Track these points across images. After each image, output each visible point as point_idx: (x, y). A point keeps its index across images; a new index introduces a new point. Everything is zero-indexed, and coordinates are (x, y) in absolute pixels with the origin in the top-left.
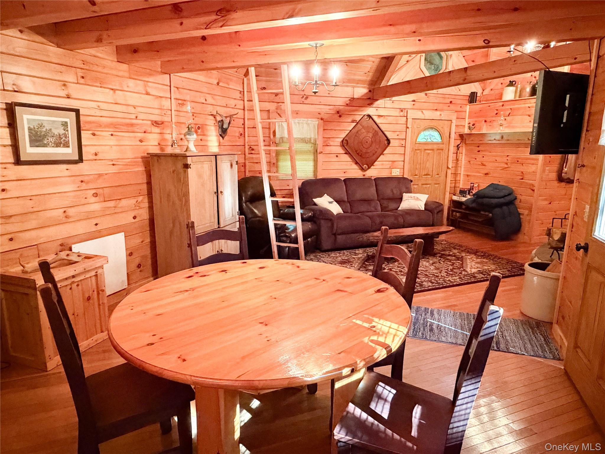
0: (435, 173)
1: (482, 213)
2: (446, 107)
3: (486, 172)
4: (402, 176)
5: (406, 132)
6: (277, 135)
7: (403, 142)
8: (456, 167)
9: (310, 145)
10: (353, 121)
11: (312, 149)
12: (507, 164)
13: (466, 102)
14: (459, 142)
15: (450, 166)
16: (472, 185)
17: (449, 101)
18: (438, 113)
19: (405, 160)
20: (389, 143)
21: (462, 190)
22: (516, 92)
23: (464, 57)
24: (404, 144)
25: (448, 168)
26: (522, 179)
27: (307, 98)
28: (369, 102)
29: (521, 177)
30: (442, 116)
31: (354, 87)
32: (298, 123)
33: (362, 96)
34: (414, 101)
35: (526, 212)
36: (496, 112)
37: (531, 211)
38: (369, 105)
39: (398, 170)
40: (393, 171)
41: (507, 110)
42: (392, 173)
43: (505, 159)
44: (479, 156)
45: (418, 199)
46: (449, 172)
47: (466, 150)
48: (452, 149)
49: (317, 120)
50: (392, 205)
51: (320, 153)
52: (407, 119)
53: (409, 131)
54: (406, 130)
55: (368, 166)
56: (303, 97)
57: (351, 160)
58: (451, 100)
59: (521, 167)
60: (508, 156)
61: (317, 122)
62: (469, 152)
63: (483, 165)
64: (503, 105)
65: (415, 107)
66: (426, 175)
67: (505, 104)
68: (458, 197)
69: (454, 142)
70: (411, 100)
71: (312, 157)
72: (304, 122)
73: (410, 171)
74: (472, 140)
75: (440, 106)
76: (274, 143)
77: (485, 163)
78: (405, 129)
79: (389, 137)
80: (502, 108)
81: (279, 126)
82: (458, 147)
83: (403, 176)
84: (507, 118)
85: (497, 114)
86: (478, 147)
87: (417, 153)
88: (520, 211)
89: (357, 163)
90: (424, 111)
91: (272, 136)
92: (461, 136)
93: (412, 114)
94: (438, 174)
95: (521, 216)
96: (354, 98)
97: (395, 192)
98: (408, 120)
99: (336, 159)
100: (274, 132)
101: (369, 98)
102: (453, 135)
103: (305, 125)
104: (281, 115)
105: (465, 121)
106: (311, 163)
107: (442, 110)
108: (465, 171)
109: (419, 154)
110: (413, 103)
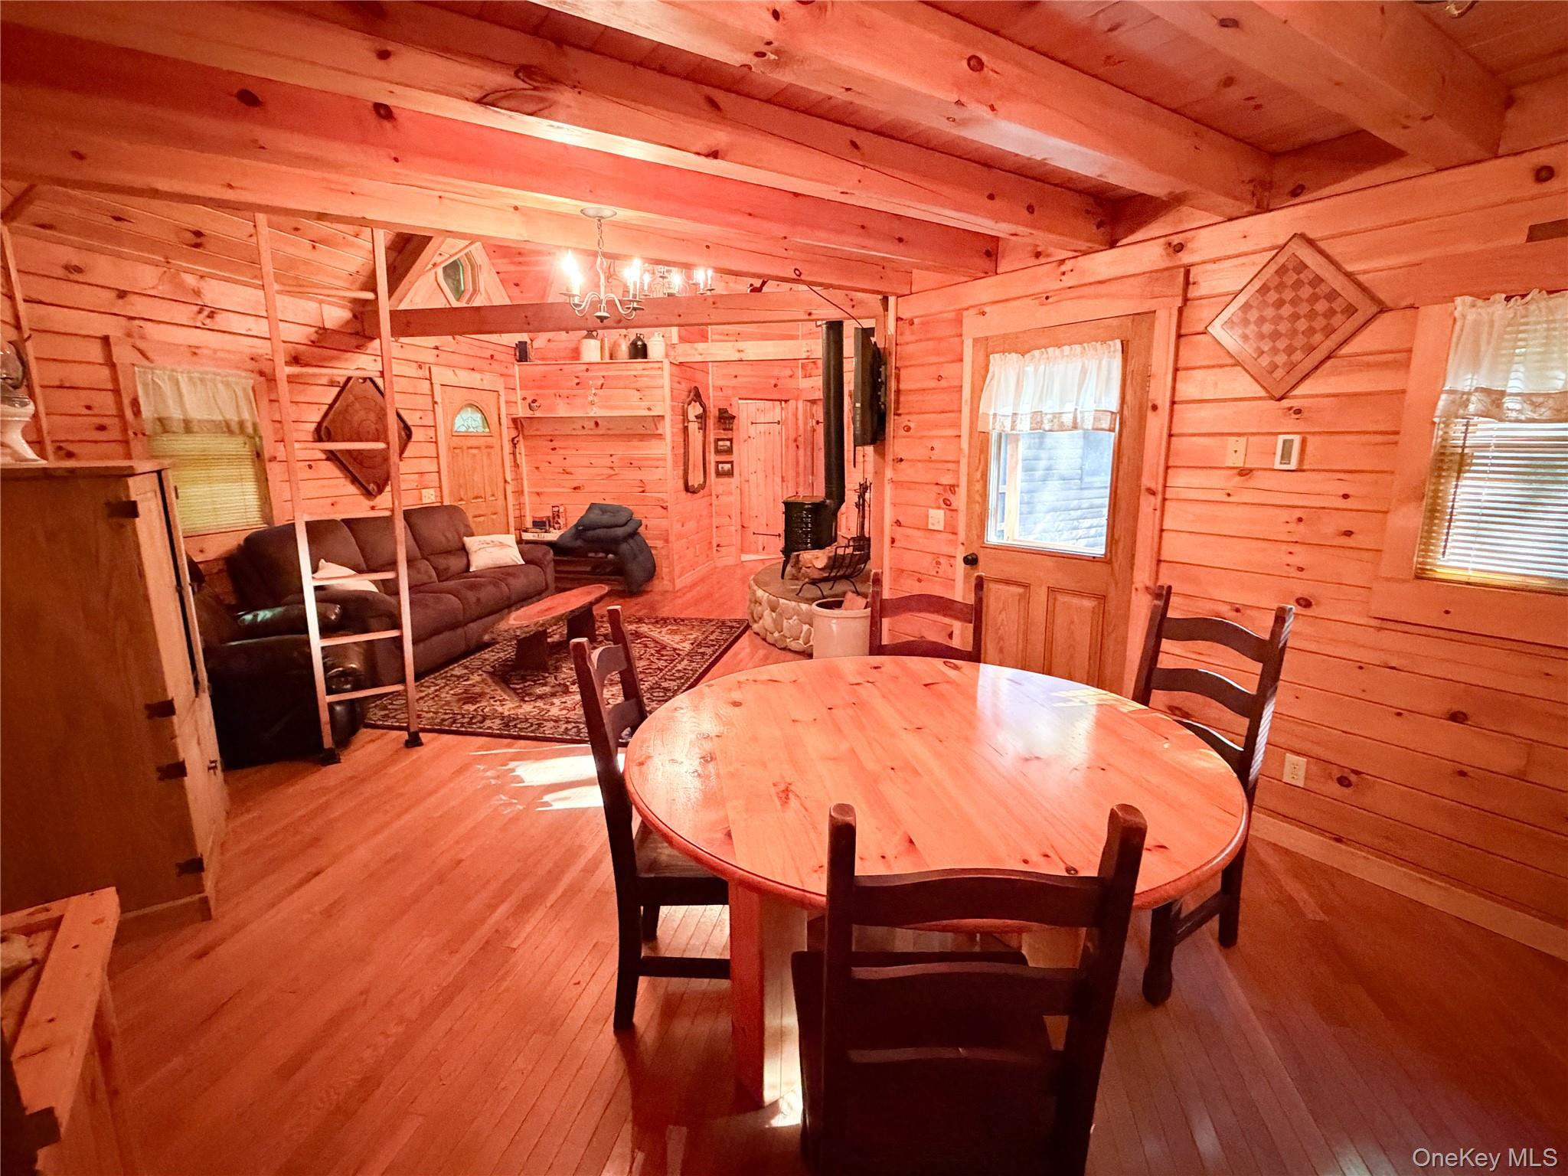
0: (489, 494)
1: (591, 555)
2: (484, 364)
3: (576, 485)
4: (439, 504)
5: (434, 411)
6: (146, 412)
7: (431, 432)
8: (518, 479)
9: (241, 439)
10: (332, 384)
11: (246, 451)
12: (612, 468)
13: (512, 359)
14: (514, 433)
15: (509, 479)
16: (556, 509)
17: (488, 354)
18: (477, 376)
19: (442, 471)
20: (409, 436)
21: (537, 520)
22: (602, 348)
23: (498, 273)
24: (433, 435)
25: (506, 481)
26: (643, 492)
27: (211, 316)
28: (354, 341)
29: (642, 489)
30: (485, 382)
31: (321, 302)
32: (202, 380)
33: (342, 326)
34: (437, 348)
35: (659, 544)
36: (577, 381)
37: (667, 541)
38: (358, 347)
39: (432, 491)
40: (423, 495)
41: (597, 377)
42: (423, 498)
43: (608, 462)
44: (556, 458)
45: (502, 545)
46: (510, 489)
47: (525, 447)
48: (507, 447)
49: (249, 374)
50: (455, 563)
51: (270, 461)
52: (432, 384)
53: (439, 409)
54: (434, 407)
55: (378, 485)
56: (200, 312)
57: (341, 475)
58: (491, 352)
59: (639, 472)
60: (611, 456)
61: (251, 382)
62: (531, 451)
63: (566, 472)
64: (587, 370)
65: (440, 360)
66: (476, 498)
67: (591, 367)
68: (536, 535)
69: (508, 433)
70: (432, 346)
71: (248, 471)
72: (218, 378)
73: (451, 492)
74: (537, 430)
75: (477, 363)
76: (140, 436)
77: (568, 470)
78: (431, 405)
79: (409, 423)
80: (586, 374)
81: (145, 385)
82: (514, 443)
83: (442, 502)
84: (600, 392)
85: (578, 384)
86: (551, 441)
87: (457, 455)
88: (650, 543)
89: (354, 480)
90: (457, 371)
91: (129, 414)
92: (516, 422)
93: (441, 375)
94: (493, 495)
95: (653, 552)
96: (324, 328)
97: (450, 536)
98: (435, 386)
99: (309, 474)
100: (135, 403)
101: (357, 334)
102: (504, 420)
103: (220, 386)
104: (149, 354)
105: (516, 393)
106: (250, 488)
107: (481, 371)
108: (531, 485)
109: (460, 458)
110: (435, 352)
